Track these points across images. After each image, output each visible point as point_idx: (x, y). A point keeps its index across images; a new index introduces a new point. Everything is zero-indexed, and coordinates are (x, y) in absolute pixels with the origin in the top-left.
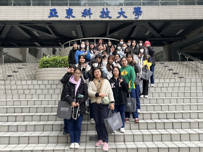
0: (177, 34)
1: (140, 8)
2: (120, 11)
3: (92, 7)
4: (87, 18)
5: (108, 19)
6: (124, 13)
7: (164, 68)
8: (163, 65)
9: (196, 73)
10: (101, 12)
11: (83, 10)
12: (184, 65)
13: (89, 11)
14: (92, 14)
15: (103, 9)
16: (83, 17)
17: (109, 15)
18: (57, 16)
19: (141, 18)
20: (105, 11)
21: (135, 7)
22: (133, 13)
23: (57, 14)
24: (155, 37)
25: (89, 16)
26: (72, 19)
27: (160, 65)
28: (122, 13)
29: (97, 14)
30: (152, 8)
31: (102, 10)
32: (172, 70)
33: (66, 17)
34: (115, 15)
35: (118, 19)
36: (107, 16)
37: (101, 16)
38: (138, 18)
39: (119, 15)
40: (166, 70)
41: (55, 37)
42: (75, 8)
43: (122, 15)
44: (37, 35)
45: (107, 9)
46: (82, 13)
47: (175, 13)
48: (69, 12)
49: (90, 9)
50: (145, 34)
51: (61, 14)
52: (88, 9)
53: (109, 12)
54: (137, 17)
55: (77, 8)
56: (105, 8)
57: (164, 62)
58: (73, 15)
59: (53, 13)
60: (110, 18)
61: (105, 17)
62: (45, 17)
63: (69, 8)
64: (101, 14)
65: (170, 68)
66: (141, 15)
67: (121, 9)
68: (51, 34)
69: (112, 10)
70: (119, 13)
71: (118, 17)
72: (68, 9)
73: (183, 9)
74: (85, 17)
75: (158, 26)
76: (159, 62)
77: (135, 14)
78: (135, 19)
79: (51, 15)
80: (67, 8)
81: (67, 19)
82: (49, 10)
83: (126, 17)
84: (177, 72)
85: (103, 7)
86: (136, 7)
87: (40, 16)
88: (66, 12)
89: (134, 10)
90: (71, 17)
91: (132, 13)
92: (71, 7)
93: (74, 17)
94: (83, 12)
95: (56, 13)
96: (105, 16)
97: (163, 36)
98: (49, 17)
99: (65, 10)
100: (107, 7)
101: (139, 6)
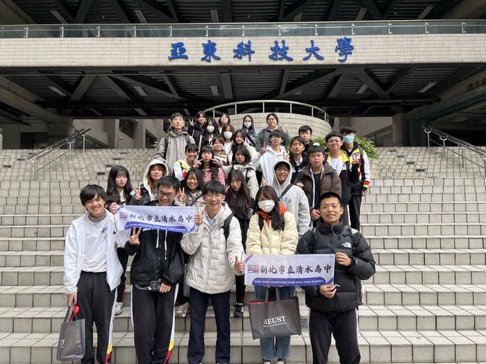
0: (423, 91)
1: (349, 40)
2: (309, 46)
3: (253, 38)
4: (244, 61)
5: (284, 62)
6: (318, 49)
7: (397, 160)
8: (395, 153)
9: (462, 169)
10: (271, 49)
11: (236, 45)
12: (436, 153)
13: (248, 46)
14: (253, 52)
15: (276, 43)
16: (237, 59)
17: (287, 55)
18: (186, 58)
19: (350, 60)
20: (281, 45)
21: (339, 37)
22: (336, 51)
23: (185, 54)
24: (377, 98)
25: (247, 56)
26: (214, 63)
27: (389, 153)
28: (313, 51)
29: (263, 51)
30: (373, 40)
31: (274, 45)
32: (413, 163)
33: (203, 59)
34: (300, 55)
35: (305, 63)
36: (285, 56)
37: (271, 57)
38: (345, 59)
39: (308, 55)
40: (401, 163)
41: (177, 97)
42: (221, 42)
43: (313, 55)
44: (142, 93)
45: (283, 42)
46: (235, 51)
47: (421, 49)
48: (210, 49)
49: (249, 42)
50: (357, 91)
51: (194, 52)
52: (246, 42)
53: (287, 48)
54: (343, 58)
55: (224, 42)
56: (280, 41)
57: (397, 148)
58: (216, 54)
59: (178, 51)
60: (290, 59)
61: (280, 59)
62: (161, 60)
63: (209, 41)
64: (271, 53)
65: (408, 160)
66: (351, 53)
67: (312, 42)
68: (170, 92)
69: (294, 44)
70: (307, 50)
71: (305, 59)
72: (206, 42)
73: (437, 42)
74: (240, 58)
75: (383, 75)
76: (387, 149)
77: (339, 51)
78: (339, 63)
79: (174, 56)
80: (205, 40)
81: (205, 63)
82: (170, 46)
83: (321, 58)
84: (423, 167)
85: (275, 38)
86: (343, 37)
87: (152, 56)
88: (203, 49)
89: (337, 44)
90: (212, 59)
91: (334, 51)
92: (213, 40)
93: (218, 59)
94: (236, 48)
95: (183, 50)
96: (279, 56)
97: (392, 96)
98: (170, 59)
99: (201, 45)
100: (284, 38)
101: (348, 37)
